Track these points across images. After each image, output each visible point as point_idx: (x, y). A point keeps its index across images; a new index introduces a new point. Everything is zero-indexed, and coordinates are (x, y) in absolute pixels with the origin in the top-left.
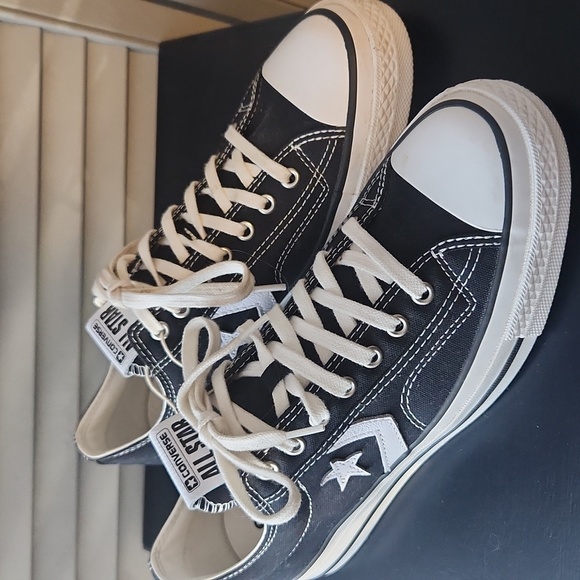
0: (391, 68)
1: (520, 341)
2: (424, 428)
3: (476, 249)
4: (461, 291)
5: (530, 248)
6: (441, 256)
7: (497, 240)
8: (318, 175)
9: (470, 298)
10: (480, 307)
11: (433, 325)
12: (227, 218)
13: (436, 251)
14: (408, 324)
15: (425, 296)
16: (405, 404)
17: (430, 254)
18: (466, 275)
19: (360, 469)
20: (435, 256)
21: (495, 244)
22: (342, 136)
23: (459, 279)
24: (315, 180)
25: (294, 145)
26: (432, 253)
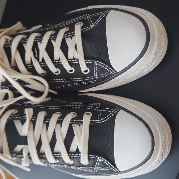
12: (53, 63)
22: (114, 74)
24: (93, 77)
25: (96, 62)
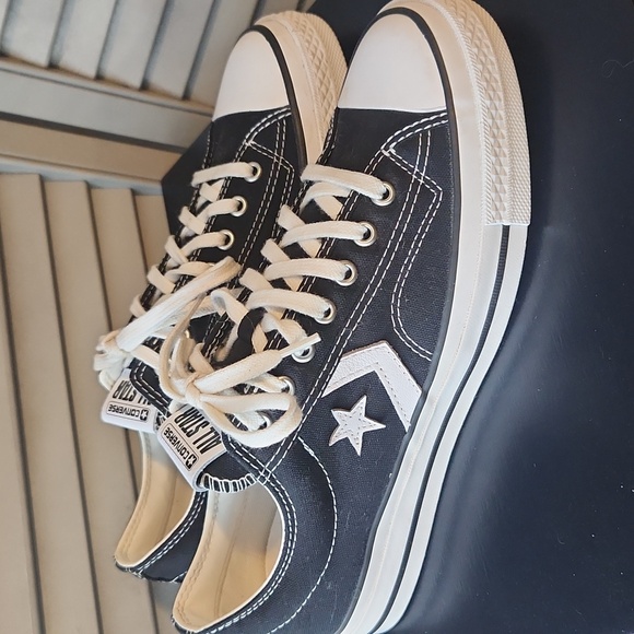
0: (315, 44)
1: (506, 230)
2: (430, 357)
3: (424, 133)
4: (422, 181)
5: (480, 118)
6: (393, 152)
7: (444, 118)
8: (278, 159)
9: (434, 187)
10: (447, 195)
11: (402, 223)
13: (386, 149)
14: (376, 228)
15: (386, 196)
16: (398, 327)
17: (381, 154)
18: (422, 162)
19: (372, 422)
20: (386, 154)
21: (443, 122)
23: (416, 170)
24: (277, 164)
26: (383, 151)
